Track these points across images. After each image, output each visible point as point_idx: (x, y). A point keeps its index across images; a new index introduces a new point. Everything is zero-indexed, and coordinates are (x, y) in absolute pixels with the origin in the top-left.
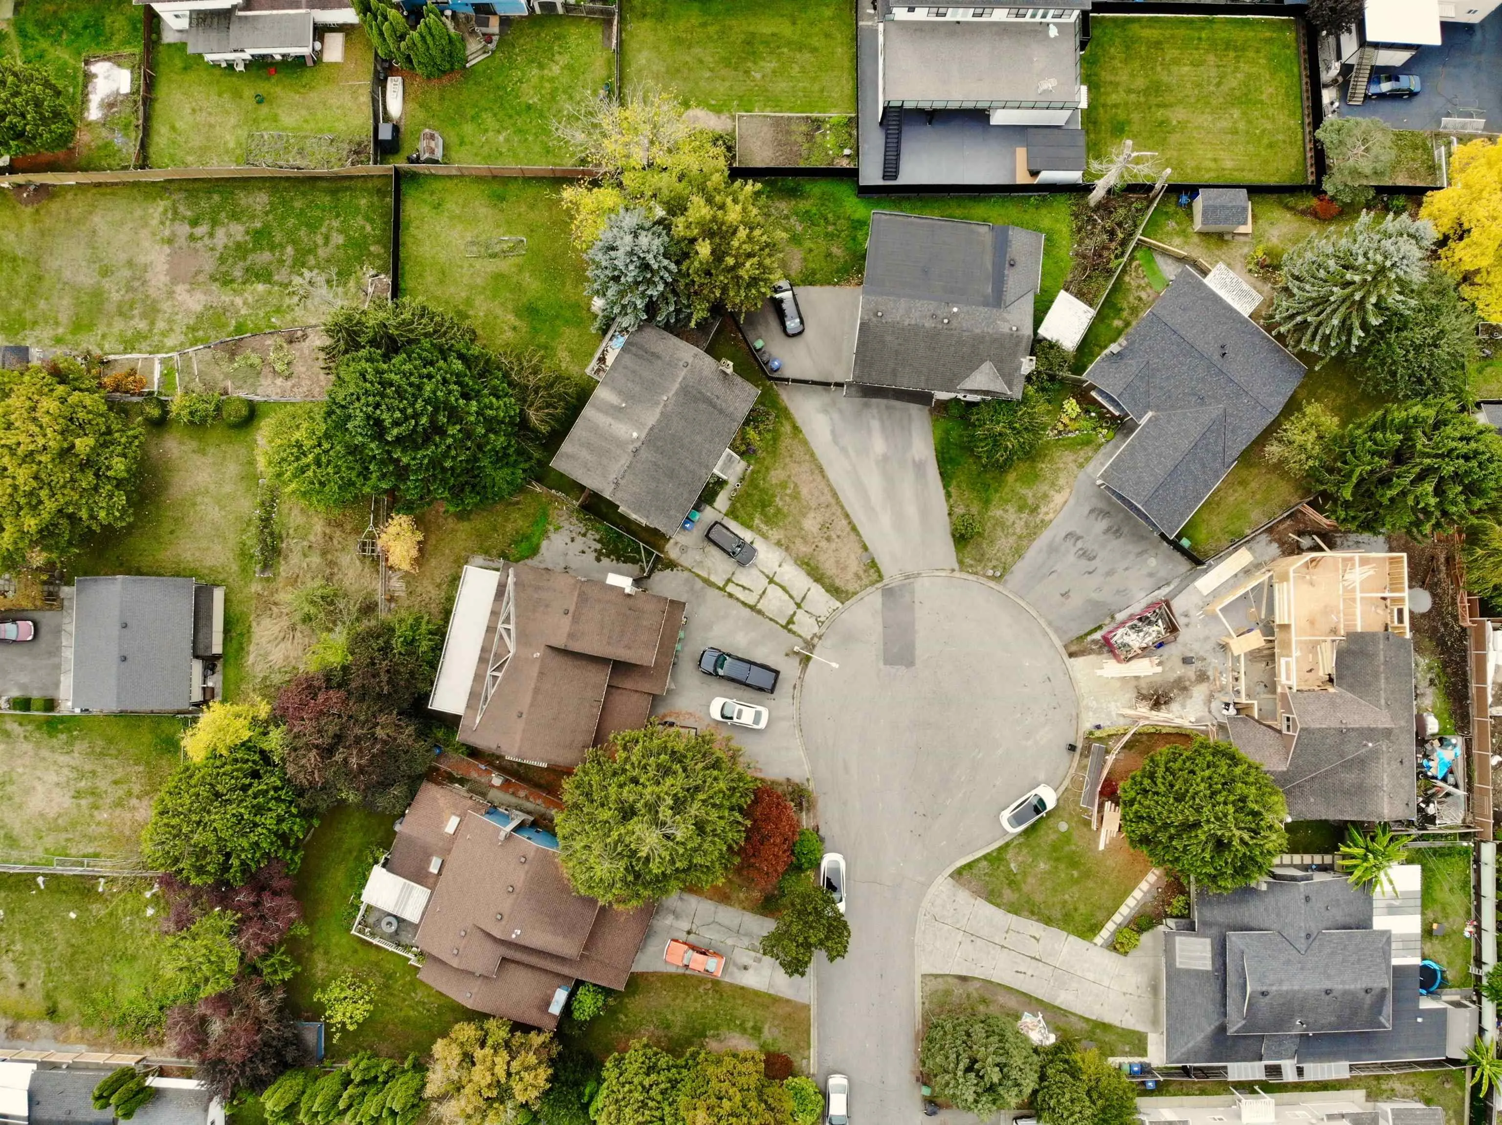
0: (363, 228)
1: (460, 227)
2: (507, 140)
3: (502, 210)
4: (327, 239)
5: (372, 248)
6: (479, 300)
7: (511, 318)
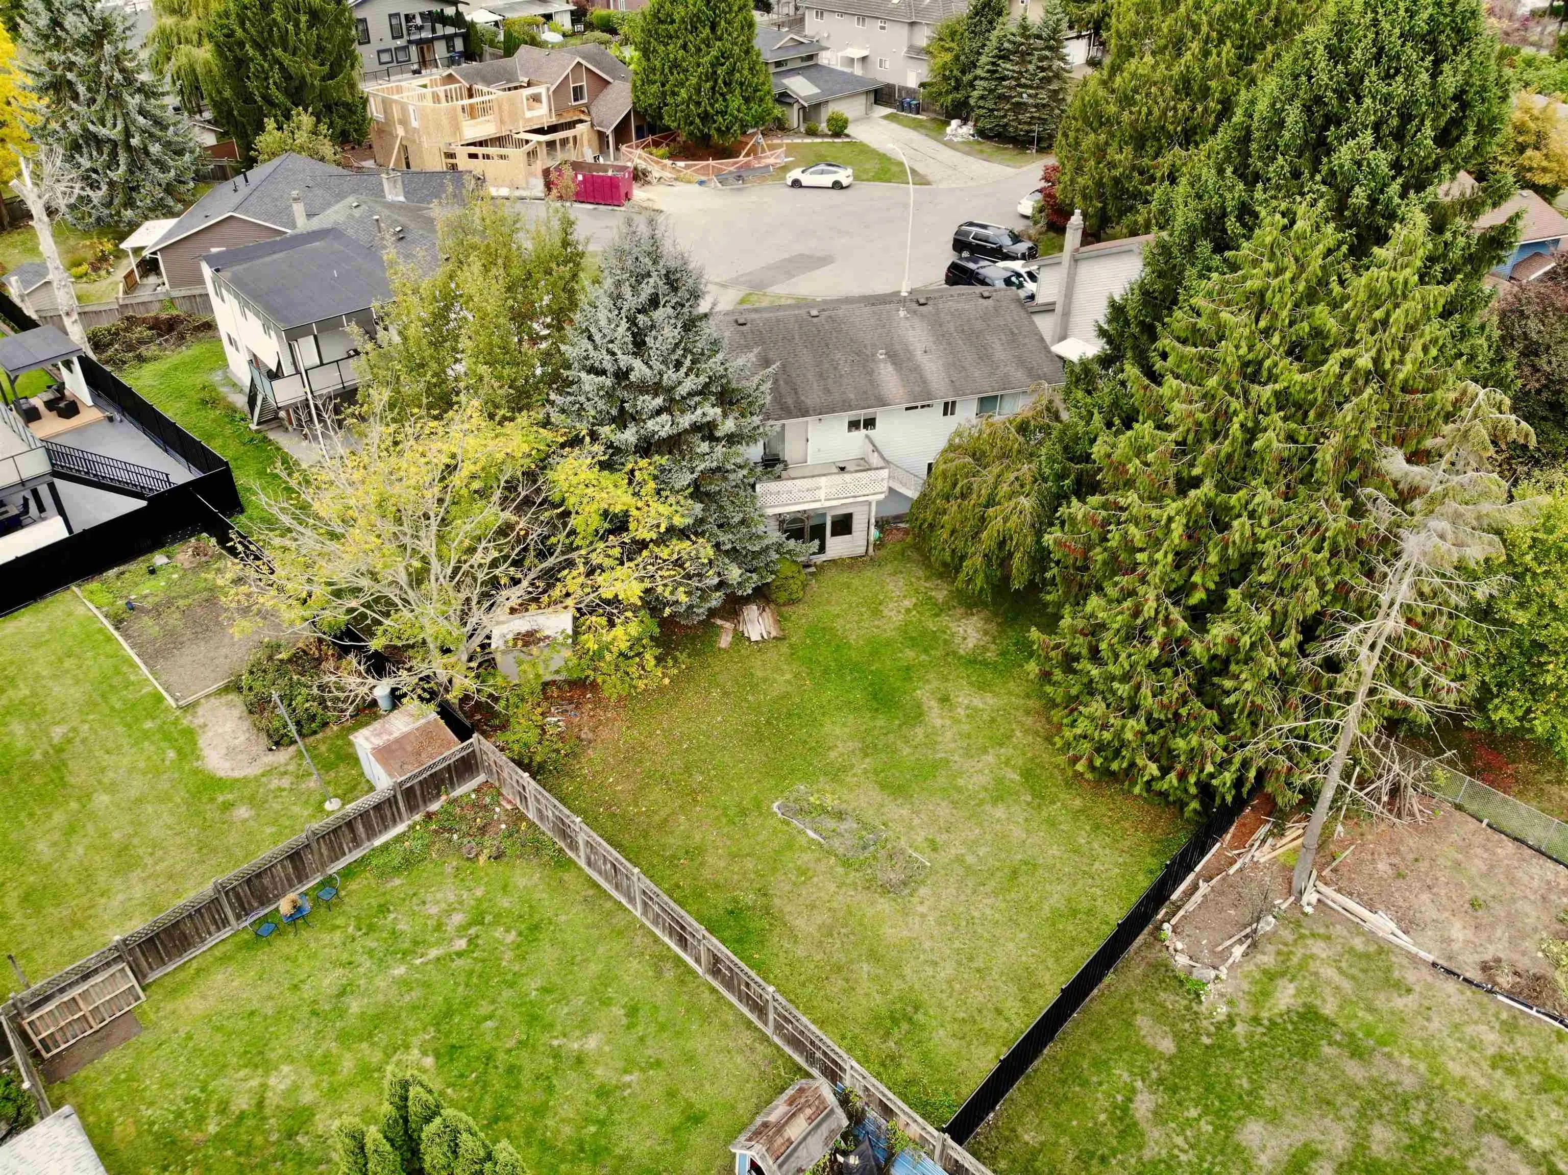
0: (1161, 1114)
2: (585, 1026)
4: (1296, 1167)
6: (976, 781)
7: (935, 719)
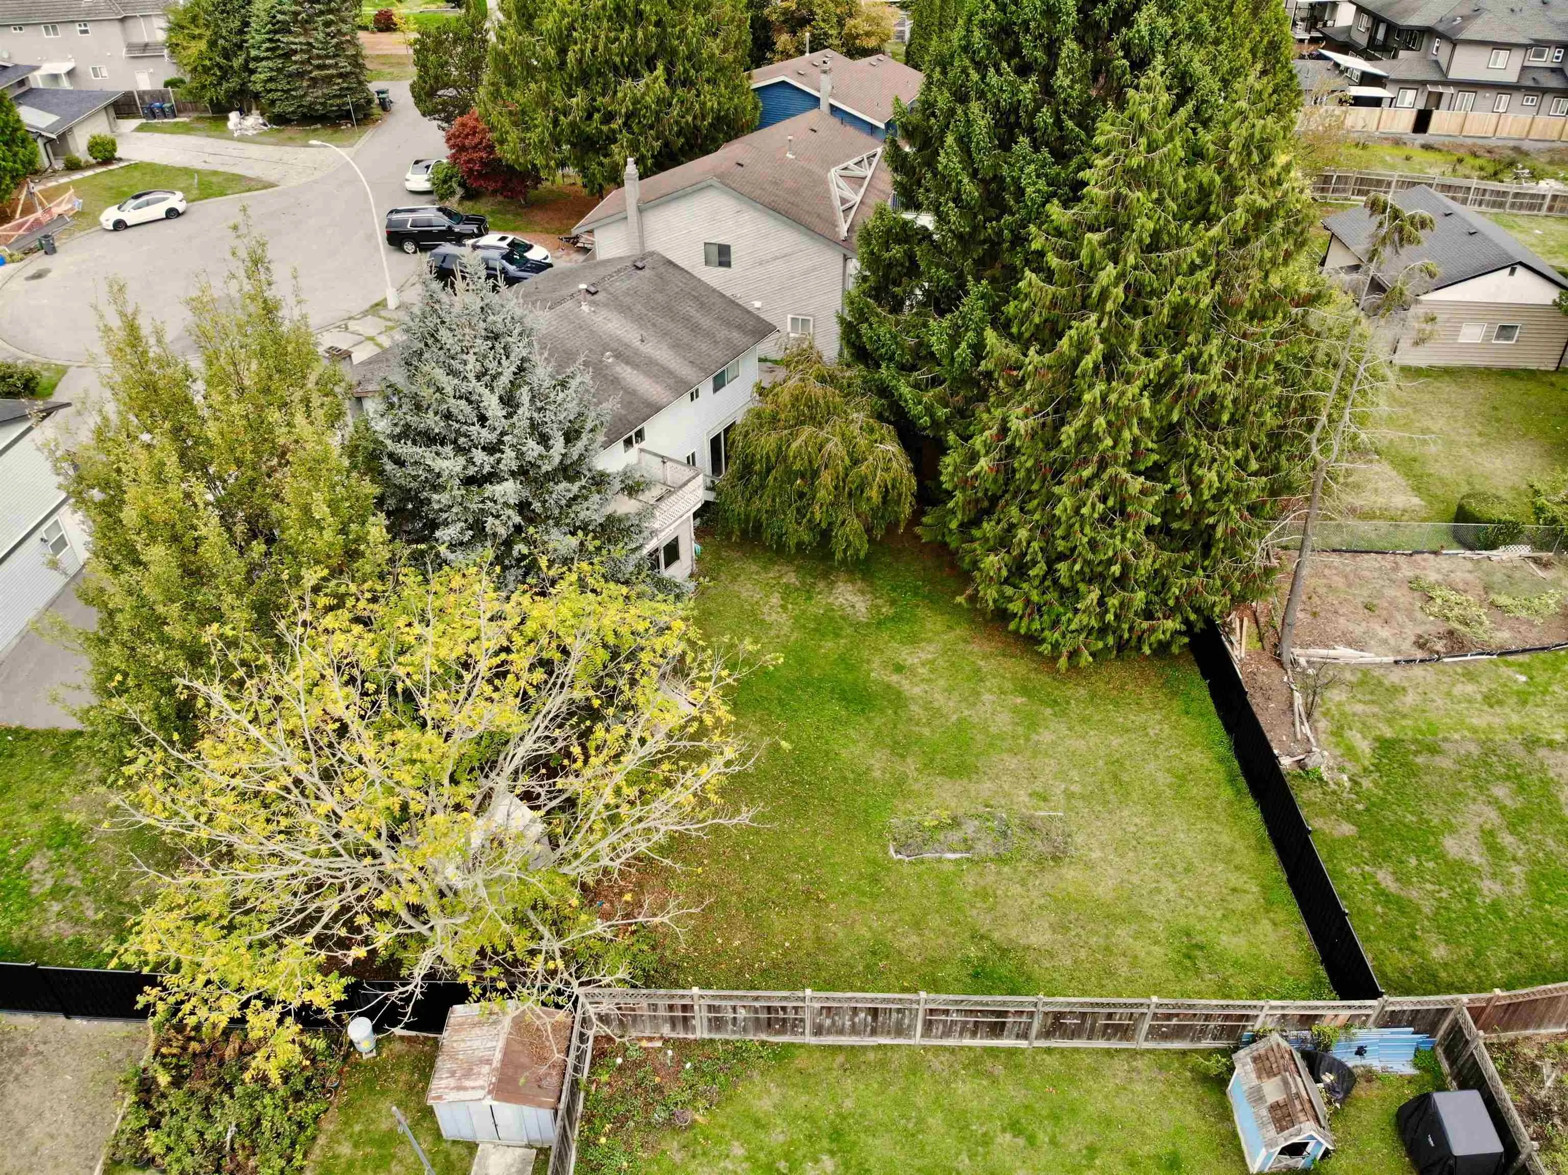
0: (1401, 878)
1: (1104, 890)
3: (977, 937)
4: (1494, 849)
5: (1347, 829)
6: (1002, 722)
7: (912, 689)
